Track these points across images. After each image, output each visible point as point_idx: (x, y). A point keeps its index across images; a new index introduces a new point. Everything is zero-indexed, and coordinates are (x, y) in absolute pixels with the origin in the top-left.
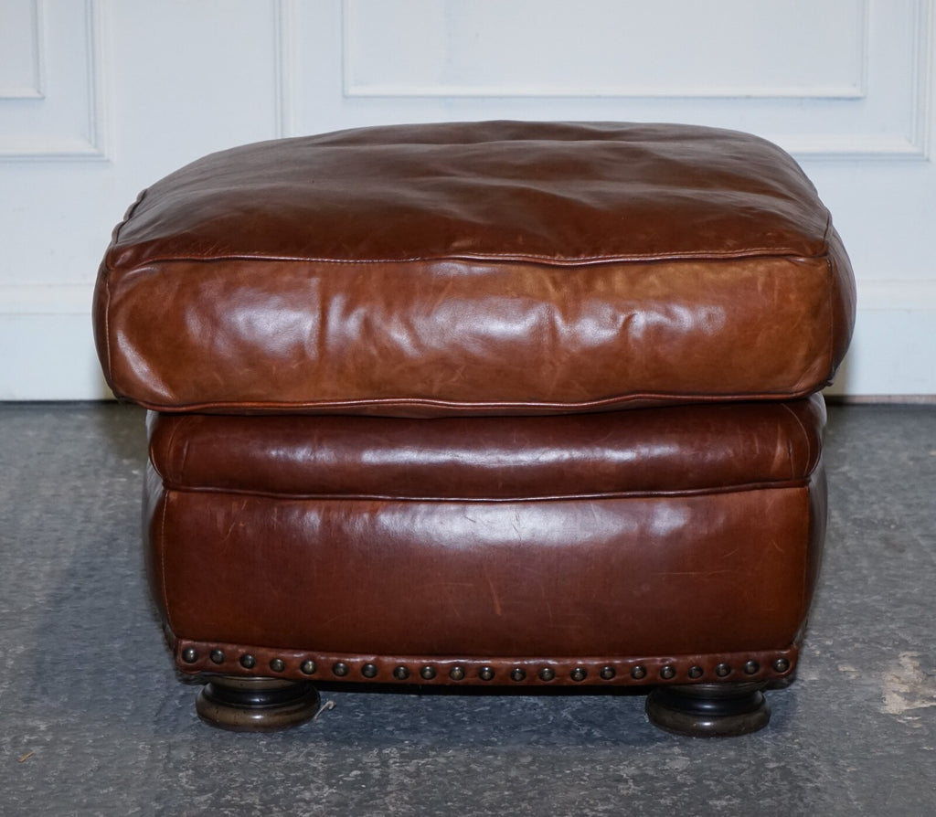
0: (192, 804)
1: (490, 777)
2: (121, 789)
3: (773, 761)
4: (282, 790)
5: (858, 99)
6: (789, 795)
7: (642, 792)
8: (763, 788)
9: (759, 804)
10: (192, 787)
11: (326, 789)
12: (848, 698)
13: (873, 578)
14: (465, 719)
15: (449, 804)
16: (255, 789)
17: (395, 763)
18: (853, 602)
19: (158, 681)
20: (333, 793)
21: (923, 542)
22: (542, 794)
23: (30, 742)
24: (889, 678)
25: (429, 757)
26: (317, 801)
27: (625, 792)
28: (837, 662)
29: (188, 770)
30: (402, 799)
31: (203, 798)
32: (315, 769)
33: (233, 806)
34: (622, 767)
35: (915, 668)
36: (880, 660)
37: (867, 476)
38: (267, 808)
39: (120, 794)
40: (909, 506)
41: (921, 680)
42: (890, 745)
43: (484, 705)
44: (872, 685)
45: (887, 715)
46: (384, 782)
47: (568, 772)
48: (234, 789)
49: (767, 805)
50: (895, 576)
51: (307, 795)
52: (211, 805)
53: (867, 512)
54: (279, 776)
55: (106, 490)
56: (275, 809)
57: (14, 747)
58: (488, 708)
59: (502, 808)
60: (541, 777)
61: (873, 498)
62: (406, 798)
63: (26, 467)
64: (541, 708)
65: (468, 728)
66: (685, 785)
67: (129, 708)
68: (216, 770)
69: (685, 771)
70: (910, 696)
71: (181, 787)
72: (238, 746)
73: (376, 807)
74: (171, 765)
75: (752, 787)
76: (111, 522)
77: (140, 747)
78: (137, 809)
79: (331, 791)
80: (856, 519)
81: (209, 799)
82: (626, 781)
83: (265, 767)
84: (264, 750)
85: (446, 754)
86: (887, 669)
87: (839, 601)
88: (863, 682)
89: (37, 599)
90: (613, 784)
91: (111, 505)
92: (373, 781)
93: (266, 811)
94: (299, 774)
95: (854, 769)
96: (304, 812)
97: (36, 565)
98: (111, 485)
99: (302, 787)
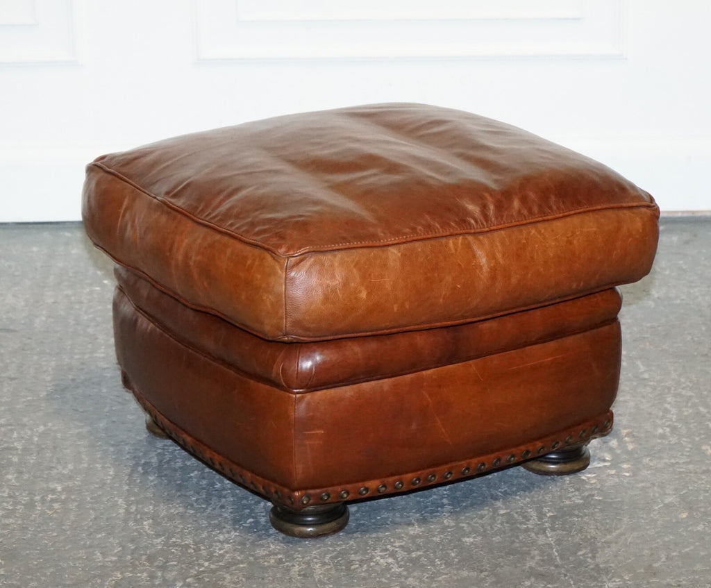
0: (152, 545)
2: (109, 534)
3: (502, 509)
4: (206, 534)
6: (511, 534)
7: (423, 532)
8: (496, 529)
9: (493, 541)
10: (152, 533)
11: (233, 532)
16: (190, 533)
19: (129, 453)
20: (236, 536)
23: (51, 500)
26: (227, 541)
27: (412, 533)
29: (149, 519)
31: (159, 540)
32: (226, 518)
33: (177, 546)
34: (411, 514)
38: (198, 547)
39: (109, 538)
41: (599, 446)
42: (575, 496)
46: (267, 526)
47: (378, 518)
48: (178, 533)
49: (497, 541)
51: (221, 537)
52: (164, 545)
54: (204, 523)
55: (88, 297)
56: (202, 548)
57: (43, 503)
59: (338, 545)
60: (362, 522)
63: (34, 278)
66: (448, 527)
67: (111, 473)
68: (166, 519)
69: (449, 516)
71: (145, 532)
72: (179, 501)
73: (262, 546)
74: (139, 516)
75: (489, 528)
76: (93, 324)
77: (119, 503)
78: (120, 549)
81: (163, 541)
82: (413, 524)
83: (196, 517)
84: (195, 504)
91: (92, 310)
92: (261, 527)
93: (197, 550)
94: (216, 522)
95: (552, 514)
96: (220, 549)
97: (46, 361)
98: (91, 293)
99: (218, 532)
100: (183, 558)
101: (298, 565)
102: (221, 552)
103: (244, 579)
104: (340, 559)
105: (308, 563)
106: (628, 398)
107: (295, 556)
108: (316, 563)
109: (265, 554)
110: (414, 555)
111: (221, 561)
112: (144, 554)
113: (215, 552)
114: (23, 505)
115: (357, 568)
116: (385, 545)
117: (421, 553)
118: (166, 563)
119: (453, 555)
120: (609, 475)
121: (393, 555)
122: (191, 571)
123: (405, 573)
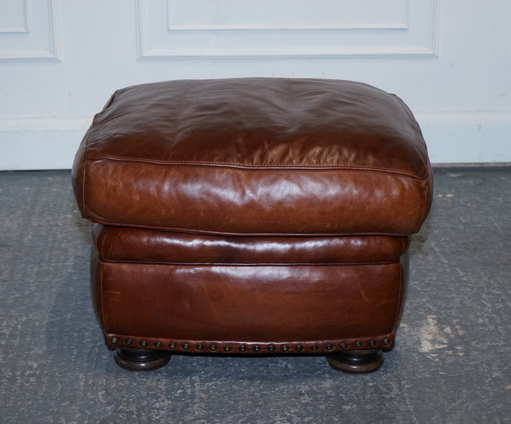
0: (105, 411)
1: (241, 393)
2: (72, 402)
3: (370, 382)
4: (146, 402)
6: (379, 402)
7: (312, 401)
8: (367, 398)
9: (365, 408)
10: (105, 401)
11: (166, 402)
12: (404, 343)
15: (223, 409)
16: (134, 402)
17: (198, 385)
19: (89, 337)
20: (169, 404)
22: (266, 403)
24: (423, 331)
25: (213, 381)
26: (162, 408)
27: (303, 401)
29: (102, 391)
30: (202, 407)
31: (109, 408)
32: (161, 389)
33: (123, 412)
34: (302, 386)
35: (435, 325)
36: (419, 320)
39: (72, 406)
41: (437, 332)
42: (424, 371)
44: (415, 335)
45: (422, 354)
46: (193, 397)
47: (277, 389)
48: (124, 402)
49: (369, 408)
50: (424, 269)
51: (158, 405)
52: (114, 412)
54: (145, 393)
55: (62, 222)
56: (143, 414)
57: (22, 378)
59: (247, 412)
60: (265, 392)
62: (203, 406)
66: (331, 397)
67: (75, 353)
68: (115, 390)
69: (331, 388)
70: (433, 342)
71: (99, 400)
72: (125, 376)
73: (189, 412)
74: (95, 388)
75: (362, 398)
77: (80, 377)
78: (79, 415)
79: (168, 402)
81: (112, 408)
82: (304, 394)
83: (138, 388)
85: (221, 380)
86: (422, 325)
88: (411, 334)
89: (31, 288)
90: (298, 396)
92: (188, 396)
93: (139, 416)
94: (154, 392)
95: (408, 386)
96: (156, 415)
99: (155, 400)
102: (158, 417)
106: (455, 295)
109: (191, 419)
110: (306, 420)
112: (98, 419)
113: (153, 418)
114: (8, 379)
116: (284, 412)
117: (312, 418)
119: (336, 420)
120: (448, 355)
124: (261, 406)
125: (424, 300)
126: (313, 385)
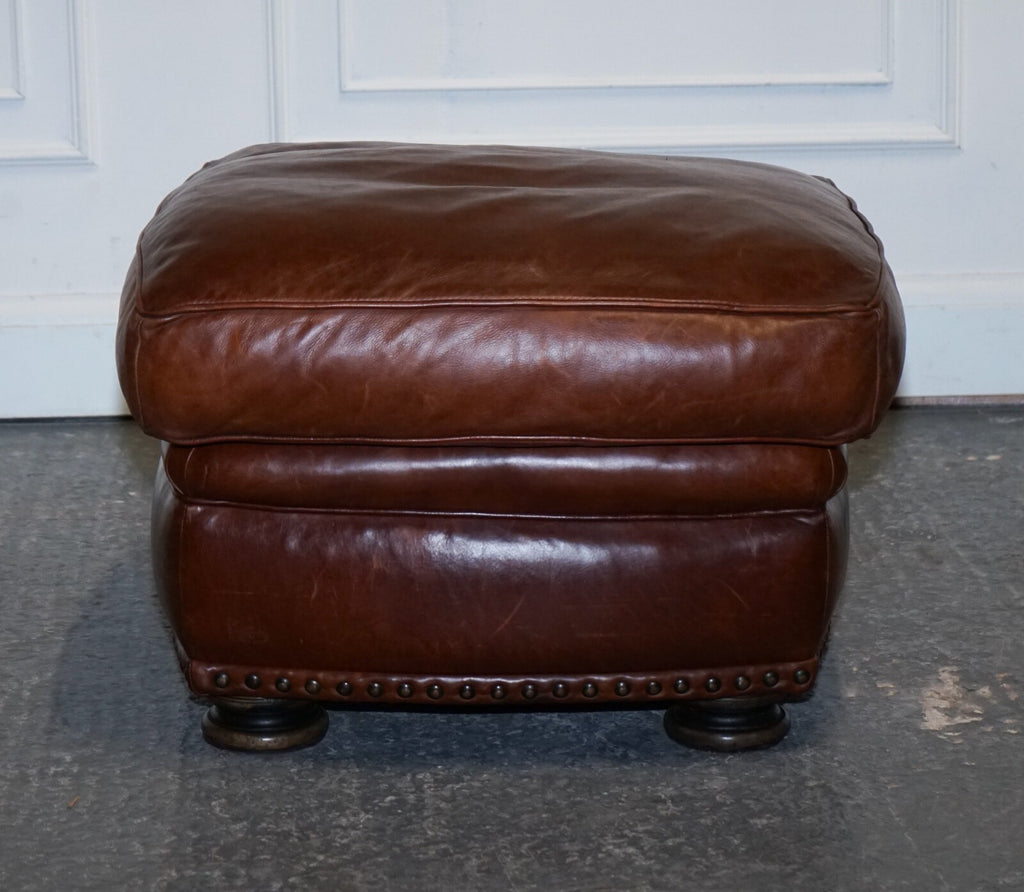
0: (228, 833)
1: (526, 800)
2: (154, 818)
3: (813, 779)
4: (318, 817)
5: (884, 84)
6: (830, 812)
7: (682, 812)
8: (803, 806)
9: (800, 822)
10: (227, 816)
11: (362, 815)
12: (887, 715)
13: (910, 591)
14: (498, 743)
15: (488, 827)
16: (290, 816)
17: (430, 787)
18: (889, 616)
19: (181, 711)
20: (368, 819)
21: (961, 554)
22: (580, 816)
23: (56, 774)
24: (929, 694)
25: (463, 782)
26: (354, 827)
27: (663, 813)
28: (875, 678)
29: (220, 798)
30: (440, 823)
31: (238, 826)
32: (349, 795)
33: (269, 833)
34: (660, 788)
35: (955, 683)
36: (919, 676)
37: (901, 484)
38: (304, 835)
39: (155, 824)
40: (945, 515)
41: (961, 696)
42: (931, 761)
43: (516, 729)
44: (910, 701)
45: (928, 732)
46: (420, 806)
47: (606, 793)
48: (269, 816)
49: (808, 822)
50: (933, 588)
51: (344, 821)
52: (247, 834)
53: (902, 523)
54: (314, 802)
55: (104, 513)
57: (42, 778)
58: (520, 731)
59: (542, 831)
60: (578, 799)
61: (908, 508)
62: (443, 822)
63: (18, 489)
64: (574, 730)
65: (501, 752)
66: (724, 804)
67: (154, 737)
68: (248, 798)
69: (725, 790)
70: (950, 712)
71: (215, 815)
72: (269, 774)
73: (413, 832)
74: (203, 794)
75: (792, 805)
76: (114, 546)
77: (169, 777)
78: (174, 838)
79: (367, 816)
80: (891, 530)
81: (245, 827)
82: (664, 801)
83: (298, 794)
84: (296, 778)
85: (481, 779)
86: (926, 684)
87: (875, 616)
88: (902, 699)
89: (46, 629)
90: (652, 804)
91: (112, 528)
92: (409, 806)
93: (304, 838)
94: (333, 800)
95: (895, 786)
96: (342, 838)
97: (40, 594)
98: (108, 507)
99: (338, 814)
100: (281, 850)
101: (477, 857)
103: (385, 878)
104: (545, 849)
105: (493, 856)
106: (1001, 632)
107: (470, 846)
108: (507, 855)
109: (418, 843)
110: (670, 843)
111: (345, 854)
112: (214, 846)
113: (335, 842)
115: (576, 861)
116: (620, 830)
117: (683, 840)
118: (252, 857)
119: (736, 842)
120: (984, 733)
121: (634, 842)
122: (296, 867)
123: (658, 867)
124: (569, 821)
125: (931, 641)
126: (683, 786)
